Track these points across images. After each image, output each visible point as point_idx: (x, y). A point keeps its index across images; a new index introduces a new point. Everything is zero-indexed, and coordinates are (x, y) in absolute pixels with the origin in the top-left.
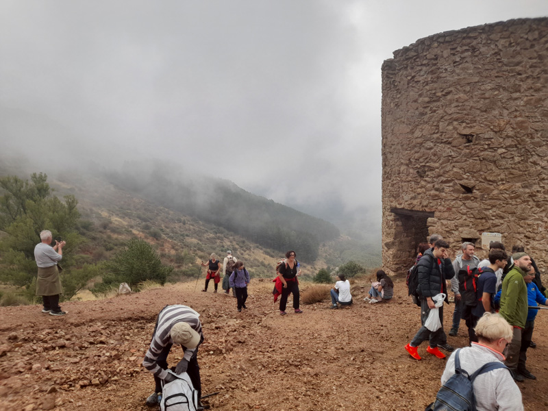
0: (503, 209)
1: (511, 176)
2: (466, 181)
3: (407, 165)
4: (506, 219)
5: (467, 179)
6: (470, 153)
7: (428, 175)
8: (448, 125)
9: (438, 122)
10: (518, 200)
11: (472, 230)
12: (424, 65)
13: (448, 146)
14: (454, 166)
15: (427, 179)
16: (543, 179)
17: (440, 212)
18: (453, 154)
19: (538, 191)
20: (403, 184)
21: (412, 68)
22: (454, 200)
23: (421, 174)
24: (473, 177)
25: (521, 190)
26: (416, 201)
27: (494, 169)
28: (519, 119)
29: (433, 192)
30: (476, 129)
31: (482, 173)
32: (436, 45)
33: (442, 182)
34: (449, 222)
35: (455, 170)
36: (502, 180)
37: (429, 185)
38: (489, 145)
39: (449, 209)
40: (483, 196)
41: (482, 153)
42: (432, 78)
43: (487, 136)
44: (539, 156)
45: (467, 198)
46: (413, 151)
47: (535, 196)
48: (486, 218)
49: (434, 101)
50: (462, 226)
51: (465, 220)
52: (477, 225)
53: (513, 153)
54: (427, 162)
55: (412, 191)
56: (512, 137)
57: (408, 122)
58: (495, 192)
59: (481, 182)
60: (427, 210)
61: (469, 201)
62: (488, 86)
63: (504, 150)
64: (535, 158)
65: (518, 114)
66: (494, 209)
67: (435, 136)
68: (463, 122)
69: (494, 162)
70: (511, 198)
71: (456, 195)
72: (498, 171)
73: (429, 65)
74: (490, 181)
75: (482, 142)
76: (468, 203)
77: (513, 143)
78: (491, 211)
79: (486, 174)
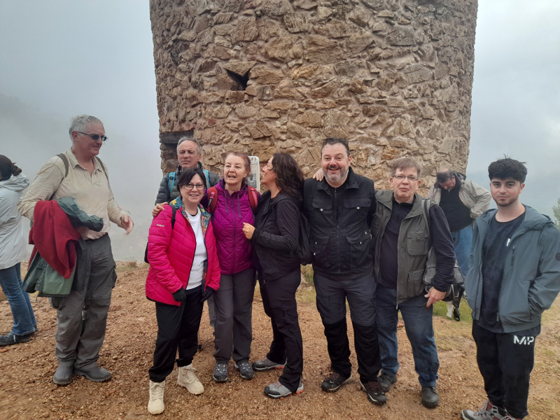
0: (300, 118)
1: (313, 48)
2: (235, 62)
4: (307, 139)
5: (236, 57)
10: (328, 100)
14: (215, 33)
17: (200, 129)
19: (366, 82)
22: (218, 102)
24: (246, 52)
25: (334, 77)
27: (280, 32)
31: (260, 43)
34: (214, 147)
35: (217, 40)
36: (296, 57)
39: (212, 123)
45: (238, 99)
47: (361, 91)
48: (271, 137)
58: (285, 83)
59: (259, 62)
61: (243, 104)
66: (284, 118)
69: (280, 17)
70: (315, 96)
71: (221, 93)
72: (286, 38)
74: (274, 59)
76: (242, 108)
78: (278, 123)
79: (267, 45)
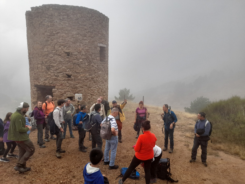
0: (83, 84)
1: (85, 71)
2: (68, 72)
3: (41, 64)
4: (84, 88)
5: (68, 71)
6: (69, 60)
7: (51, 69)
8: (59, 47)
9: (55, 45)
10: (88, 80)
11: (71, 93)
12: (46, 17)
13: (60, 57)
14: (63, 66)
15: (51, 71)
16: (96, 72)
17: (58, 86)
18: (62, 60)
19: (94, 77)
20: (40, 73)
21: (41, 18)
22: (63, 80)
23: (48, 69)
24: (71, 71)
25: (89, 76)
26: (47, 81)
27: (78, 67)
28: (87, 48)
29: (54, 77)
30: (70, 50)
31: (74, 69)
32: (51, 9)
33: (58, 73)
34: (62, 90)
35: (63, 67)
36: (82, 72)
37: (52, 74)
38: (76, 57)
39: (62, 85)
40: (75, 79)
41: (74, 61)
42: (50, 24)
43: (75, 54)
44: (94, 63)
45: (69, 80)
46: (44, 58)
47: (93, 79)
48: (76, 88)
49: (52, 35)
50: (67, 91)
51: (69, 89)
52: (73, 91)
53: (85, 61)
54: (51, 63)
55: (44, 76)
56: (85, 55)
57: (41, 44)
58: (79, 77)
59: (74, 73)
60: (52, 85)
62: (75, 33)
63: (82, 60)
64: (93, 64)
65: (86, 46)
66: (79, 84)
67: (54, 51)
68: (65, 47)
69: (79, 65)
70: (85, 80)
71: (64, 79)
72: (80, 69)
73: (49, 18)
74: (77, 72)
75: (73, 56)
76: (70, 82)
77: (85, 58)
78: (78, 85)
79: (76, 70)
